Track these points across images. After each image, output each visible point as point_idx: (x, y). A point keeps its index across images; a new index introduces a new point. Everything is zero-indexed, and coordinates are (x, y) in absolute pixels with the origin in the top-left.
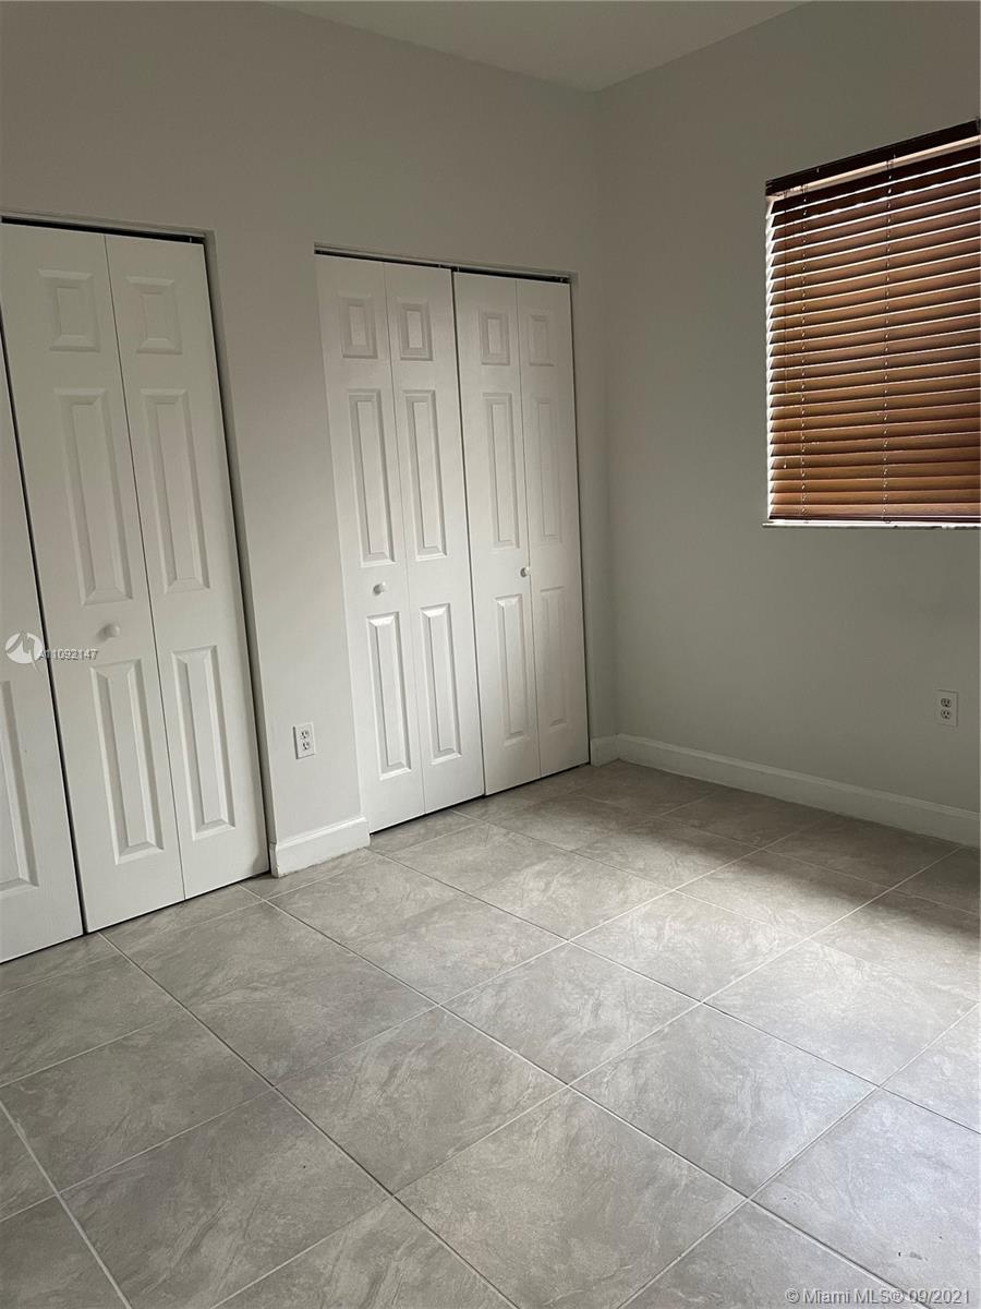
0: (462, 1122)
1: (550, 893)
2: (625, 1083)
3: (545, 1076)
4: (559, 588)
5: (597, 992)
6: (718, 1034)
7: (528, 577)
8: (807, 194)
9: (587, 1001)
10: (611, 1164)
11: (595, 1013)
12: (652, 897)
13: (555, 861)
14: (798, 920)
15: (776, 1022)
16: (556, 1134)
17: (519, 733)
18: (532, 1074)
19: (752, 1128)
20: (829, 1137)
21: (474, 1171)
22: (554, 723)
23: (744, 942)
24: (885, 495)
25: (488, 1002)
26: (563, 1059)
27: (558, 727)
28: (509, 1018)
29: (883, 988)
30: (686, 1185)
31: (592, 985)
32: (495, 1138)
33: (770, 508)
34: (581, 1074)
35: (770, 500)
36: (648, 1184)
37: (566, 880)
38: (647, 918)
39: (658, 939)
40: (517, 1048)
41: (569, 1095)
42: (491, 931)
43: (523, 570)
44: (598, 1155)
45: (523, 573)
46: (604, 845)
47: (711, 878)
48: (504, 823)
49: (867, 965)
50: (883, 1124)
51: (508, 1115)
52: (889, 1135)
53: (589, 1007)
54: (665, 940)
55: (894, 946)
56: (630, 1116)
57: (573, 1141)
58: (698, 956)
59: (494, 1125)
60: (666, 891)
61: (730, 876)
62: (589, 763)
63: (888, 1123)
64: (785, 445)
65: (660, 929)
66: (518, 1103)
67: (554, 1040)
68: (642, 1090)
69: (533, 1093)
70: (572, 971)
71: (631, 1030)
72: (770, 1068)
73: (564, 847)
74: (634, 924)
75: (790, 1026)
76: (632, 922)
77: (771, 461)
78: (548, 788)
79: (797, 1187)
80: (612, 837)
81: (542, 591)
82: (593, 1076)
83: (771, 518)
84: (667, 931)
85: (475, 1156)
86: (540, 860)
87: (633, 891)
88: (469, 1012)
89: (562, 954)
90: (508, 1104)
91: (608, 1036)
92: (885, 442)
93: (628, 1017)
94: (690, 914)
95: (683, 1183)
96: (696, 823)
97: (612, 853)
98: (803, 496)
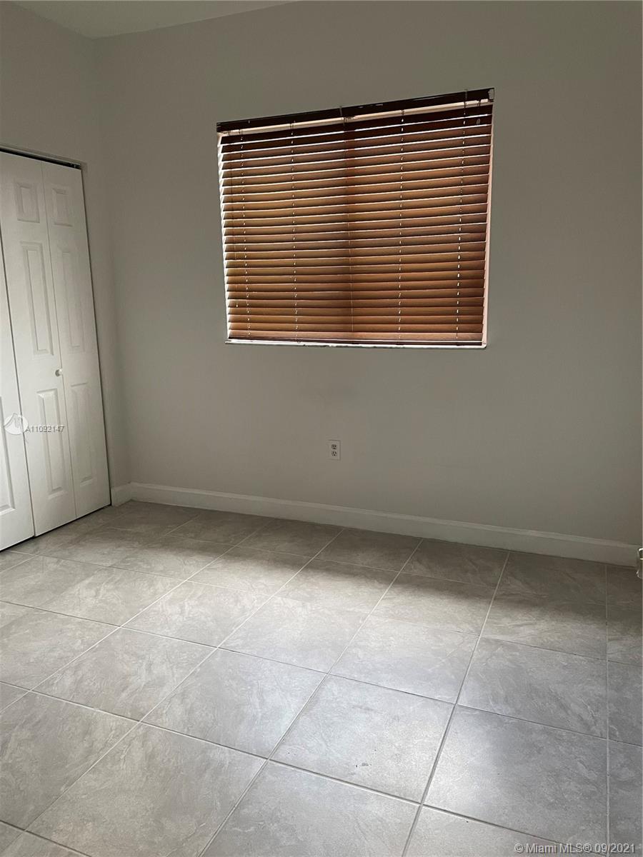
0: (67, 767)
1: (101, 596)
2: (178, 710)
3: (122, 719)
4: (84, 384)
5: (147, 656)
6: (231, 665)
7: (61, 376)
8: (242, 135)
9: (142, 664)
10: (179, 764)
11: (149, 669)
12: (173, 587)
13: (99, 575)
14: (265, 585)
15: (264, 649)
16: (138, 755)
17: (59, 489)
18: (113, 721)
19: (262, 716)
20: (306, 710)
21: (83, 797)
22: (85, 479)
23: (236, 605)
24: (297, 326)
25: (68, 681)
26: (132, 705)
27: (88, 482)
28: (87, 688)
29: (320, 616)
30: (230, 763)
31: (143, 653)
32: (95, 770)
33: (229, 332)
34: (147, 712)
35: (228, 327)
36: (205, 769)
37: (110, 586)
38: (171, 602)
39: (182, 613)
40: (98, 707)
41: (142, 728)
42: (61, 631)
43: (57, 371)
44: (169, 760)
45: (57, 374)
46: (133, 559)
47: (209, 569)
48: (55, 554)
49: (308, 604)
50: (333, 695)
51: (101, 752)
52: (338, 700)
53: (144, 667)
54: (187, 614)
55: (321, 591)
56: (186, 730)
57: (150, 757)
58: (209, 619)
59: (92, 762)
60: (181, 582)
61: (220, 565)
62: (111, 505)
63: (336, 693)
64: (237, 293)
65: (182, 607)
66: (106, 742)
67: (124, 695)
68: (190, 711)
69: (115, 733)
70: (127, 646)
71: (176, 676)
72: (266, 678)
73: (104, 564)
74: (164, 608)
75: (273, 650)
76: (162, 606)
77: (228, 302)
78: (83, 526)
79: (294, 744)
80: (136, 553)
81: (72, 386)
82: (156, 711)
83: (230, 338)
84: (187, 608)
85: (82, 786)
86: (88, 576)
87: (159, 586)
88: (56, 690)
89: (118, 637)
90: (98, 745)
91: (161, 682)
92: (296, 294)
93: (172, 668)
94: (200, 594)
95: (228, 762)
96: (193, 535)
97: (140, 563)
98: (249, 325)
